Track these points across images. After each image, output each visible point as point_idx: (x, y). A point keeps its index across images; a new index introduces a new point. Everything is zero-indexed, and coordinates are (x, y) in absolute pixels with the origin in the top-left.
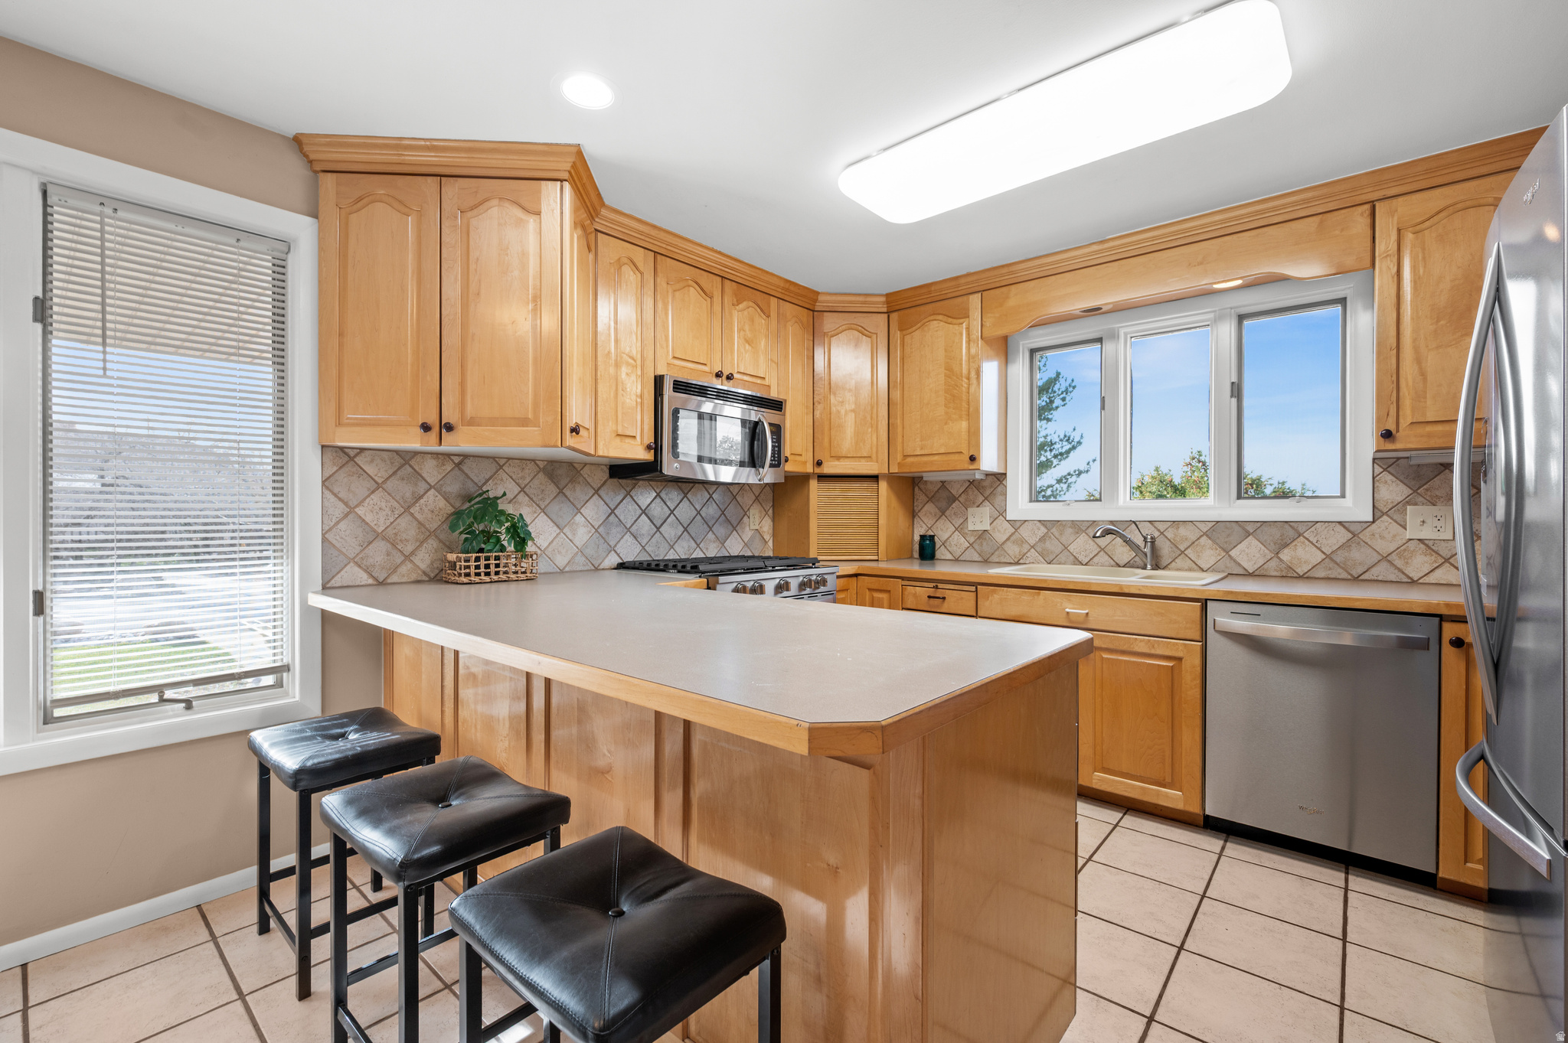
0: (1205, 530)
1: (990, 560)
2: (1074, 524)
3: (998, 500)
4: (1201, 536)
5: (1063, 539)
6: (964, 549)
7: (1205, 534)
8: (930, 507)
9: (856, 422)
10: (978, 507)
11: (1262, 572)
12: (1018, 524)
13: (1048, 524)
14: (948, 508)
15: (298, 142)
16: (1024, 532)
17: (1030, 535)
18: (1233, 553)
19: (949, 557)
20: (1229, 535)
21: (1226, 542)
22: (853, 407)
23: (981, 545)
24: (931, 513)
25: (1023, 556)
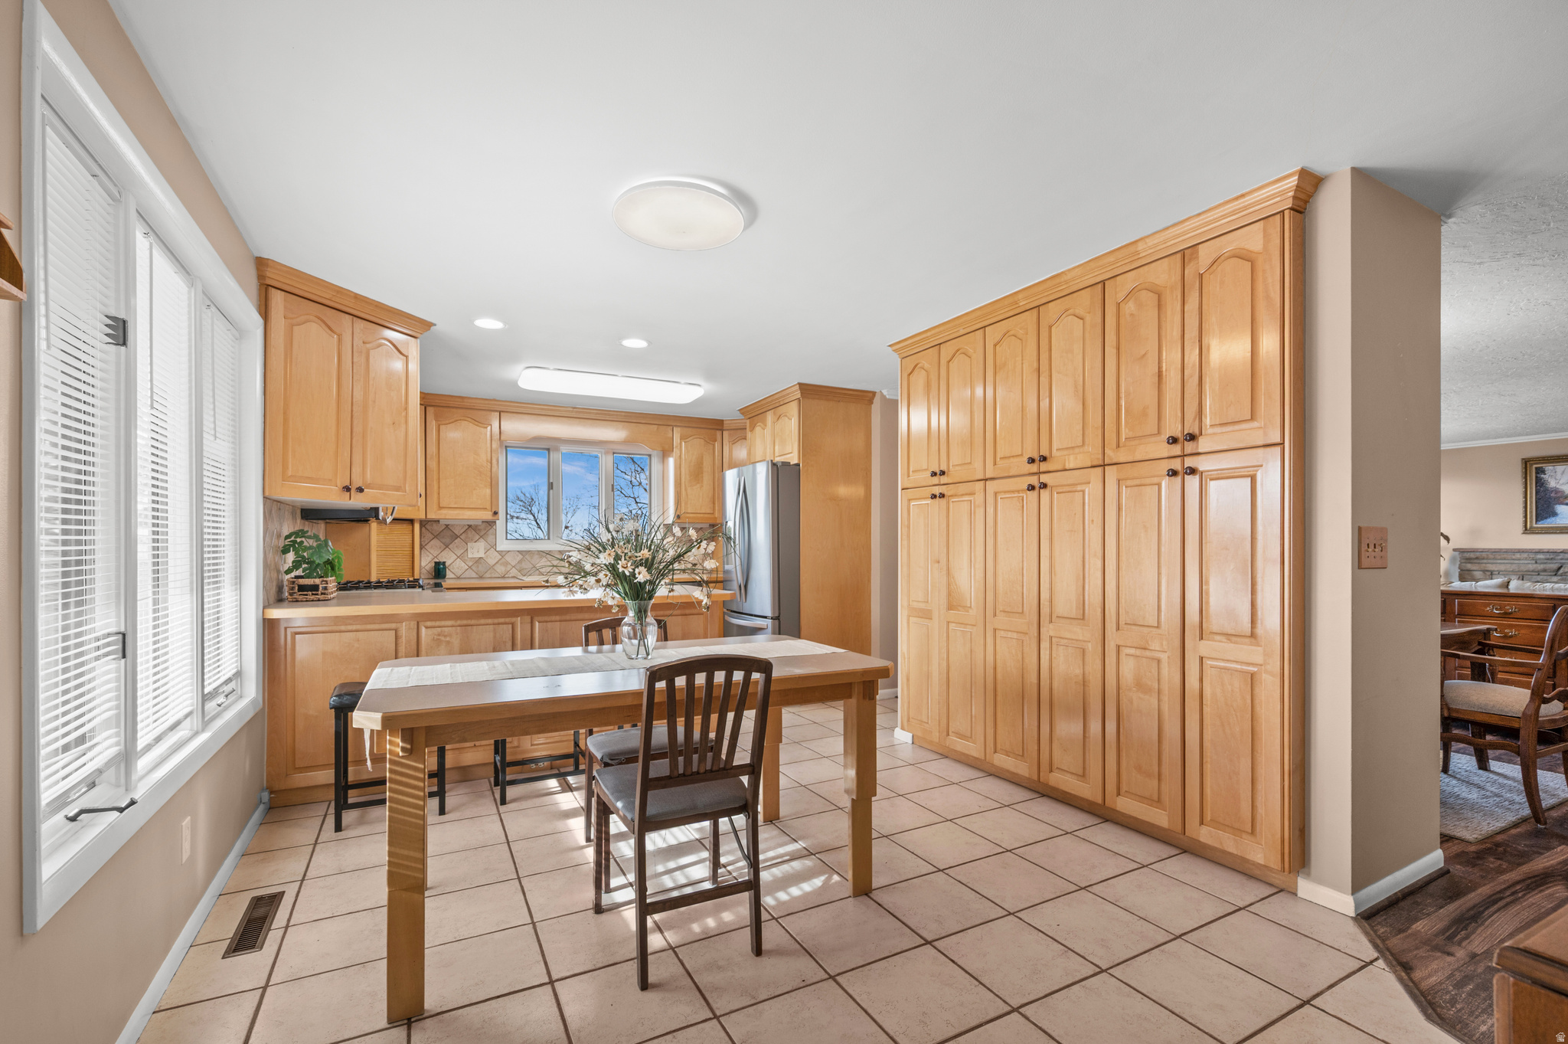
1: (484, 576)
3: (490, 538)
5: (533, 561)
6: (464, 570)
8: (435, 542)
10: (475, 542)
12: (504, 553)
13: (524, 553)
14: (451, 543)
15: (261, 263)
16: (508, 558)
17: (512, 560)
19: (453, 576)
23: (478, 567)
24: (436, 546)
25: (508, 572)
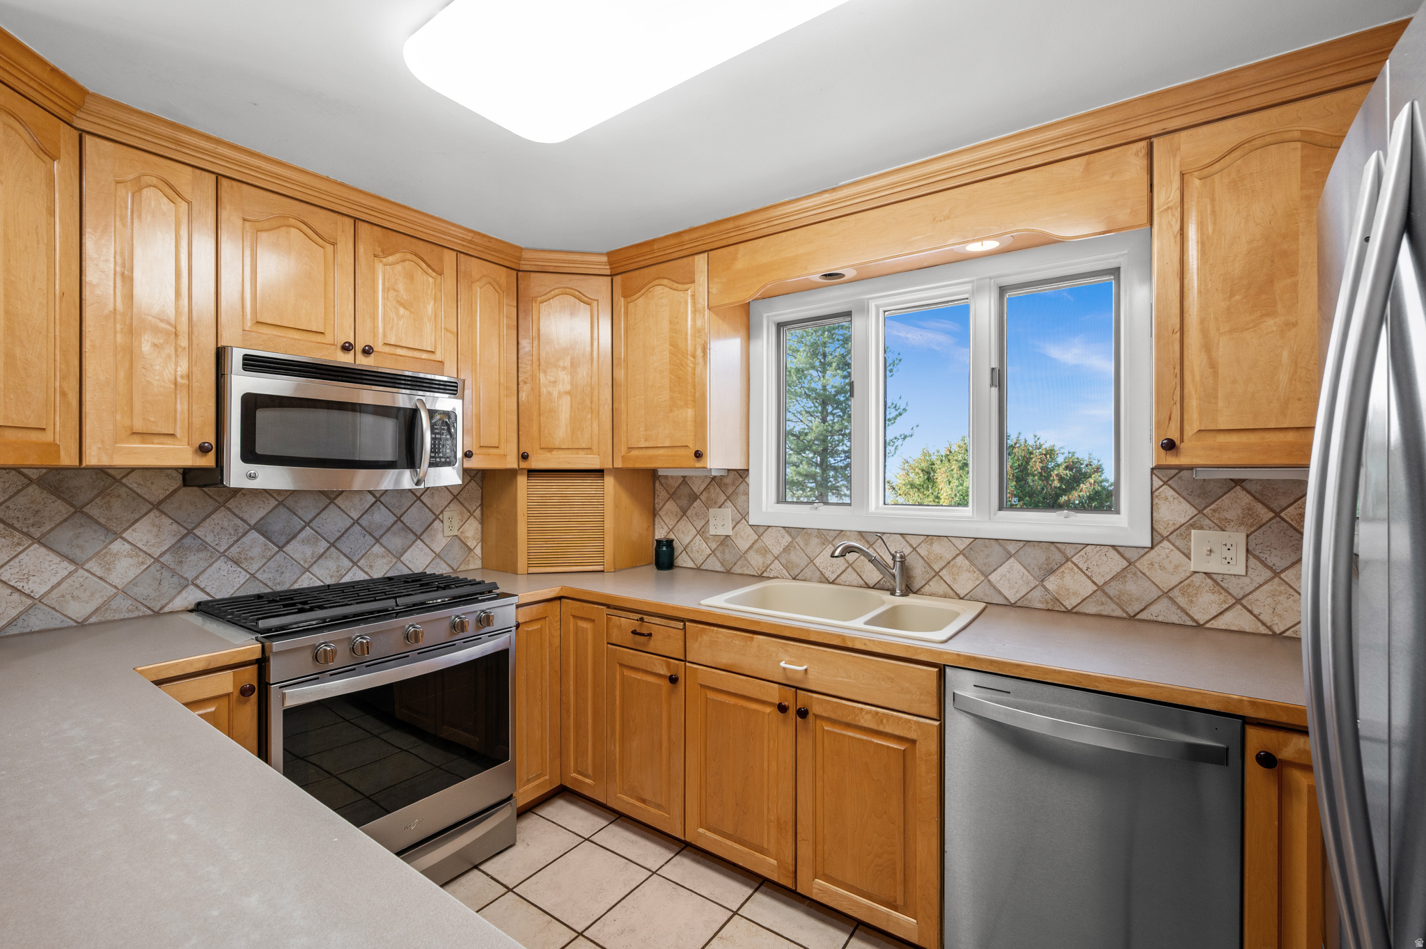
0: (961, 548)
1: (733, 571)
2: (821, 533)
3: (741, 500)
4: (958, 555)
5: (808, 551)
6: (706, 556)
7: (961, 553)
8: (671, 506)
9: (572, 407)
10: (720, 507)
11: (1025, 603)
12: (761, 530)
13: (793, 532)
14: (689, 508)
16: (768, 540)
17: (775, 543)
18: (993, 578)
19: (691, 565)
20: (988, 556)
21: (985, 564)
22: (568, 388)
23: (724, 553)
24: (672, 513)
25: (767, 568)
